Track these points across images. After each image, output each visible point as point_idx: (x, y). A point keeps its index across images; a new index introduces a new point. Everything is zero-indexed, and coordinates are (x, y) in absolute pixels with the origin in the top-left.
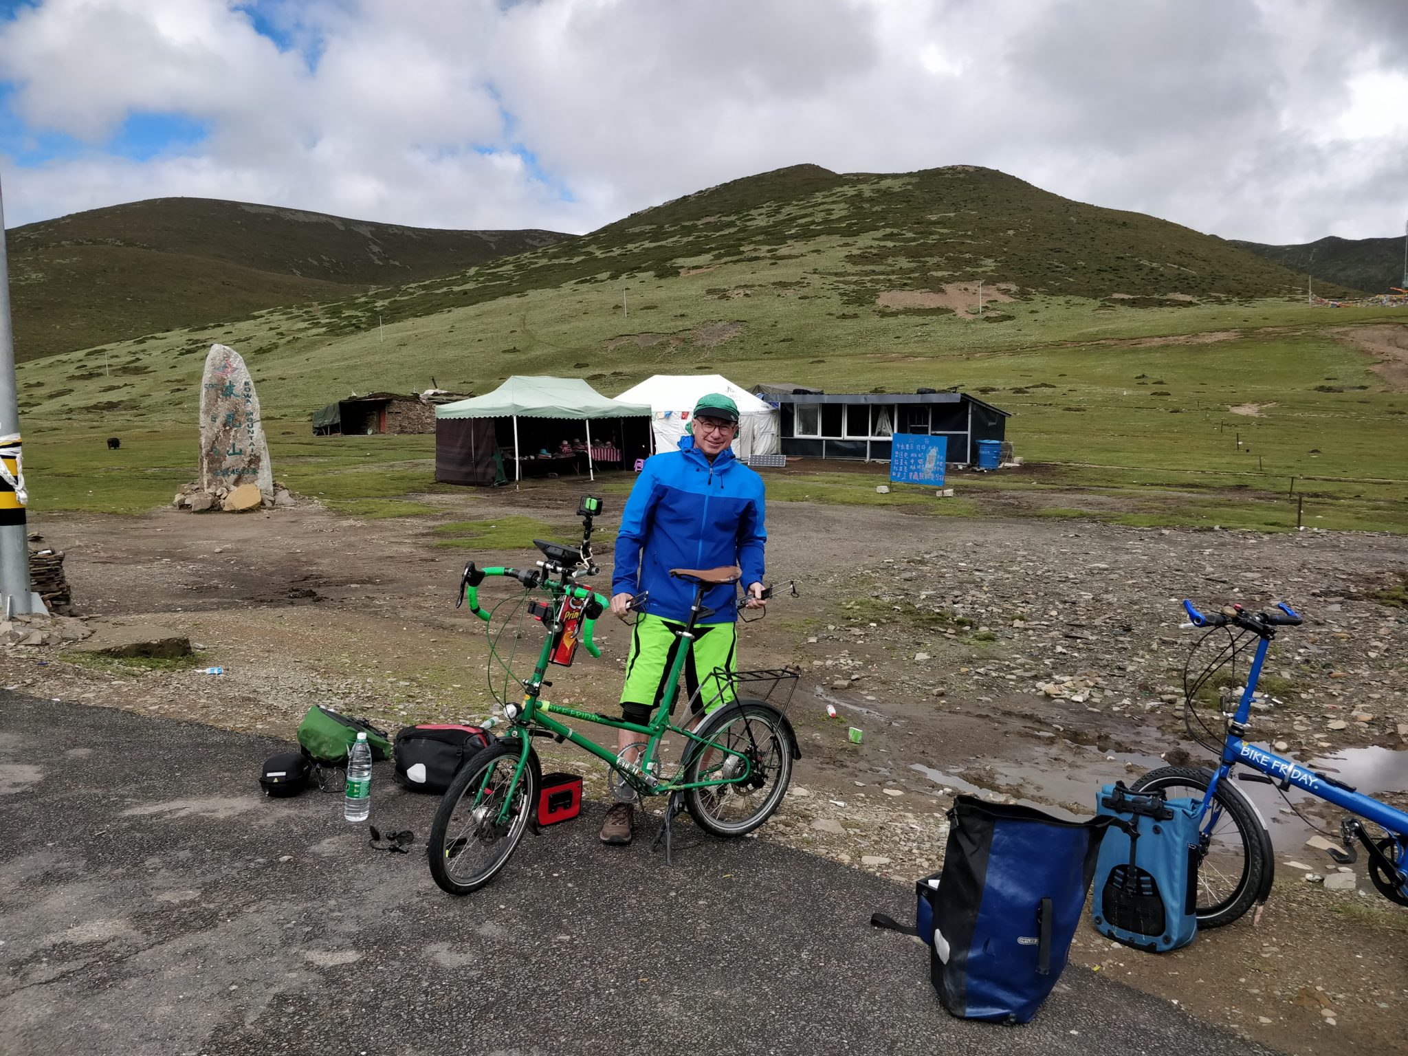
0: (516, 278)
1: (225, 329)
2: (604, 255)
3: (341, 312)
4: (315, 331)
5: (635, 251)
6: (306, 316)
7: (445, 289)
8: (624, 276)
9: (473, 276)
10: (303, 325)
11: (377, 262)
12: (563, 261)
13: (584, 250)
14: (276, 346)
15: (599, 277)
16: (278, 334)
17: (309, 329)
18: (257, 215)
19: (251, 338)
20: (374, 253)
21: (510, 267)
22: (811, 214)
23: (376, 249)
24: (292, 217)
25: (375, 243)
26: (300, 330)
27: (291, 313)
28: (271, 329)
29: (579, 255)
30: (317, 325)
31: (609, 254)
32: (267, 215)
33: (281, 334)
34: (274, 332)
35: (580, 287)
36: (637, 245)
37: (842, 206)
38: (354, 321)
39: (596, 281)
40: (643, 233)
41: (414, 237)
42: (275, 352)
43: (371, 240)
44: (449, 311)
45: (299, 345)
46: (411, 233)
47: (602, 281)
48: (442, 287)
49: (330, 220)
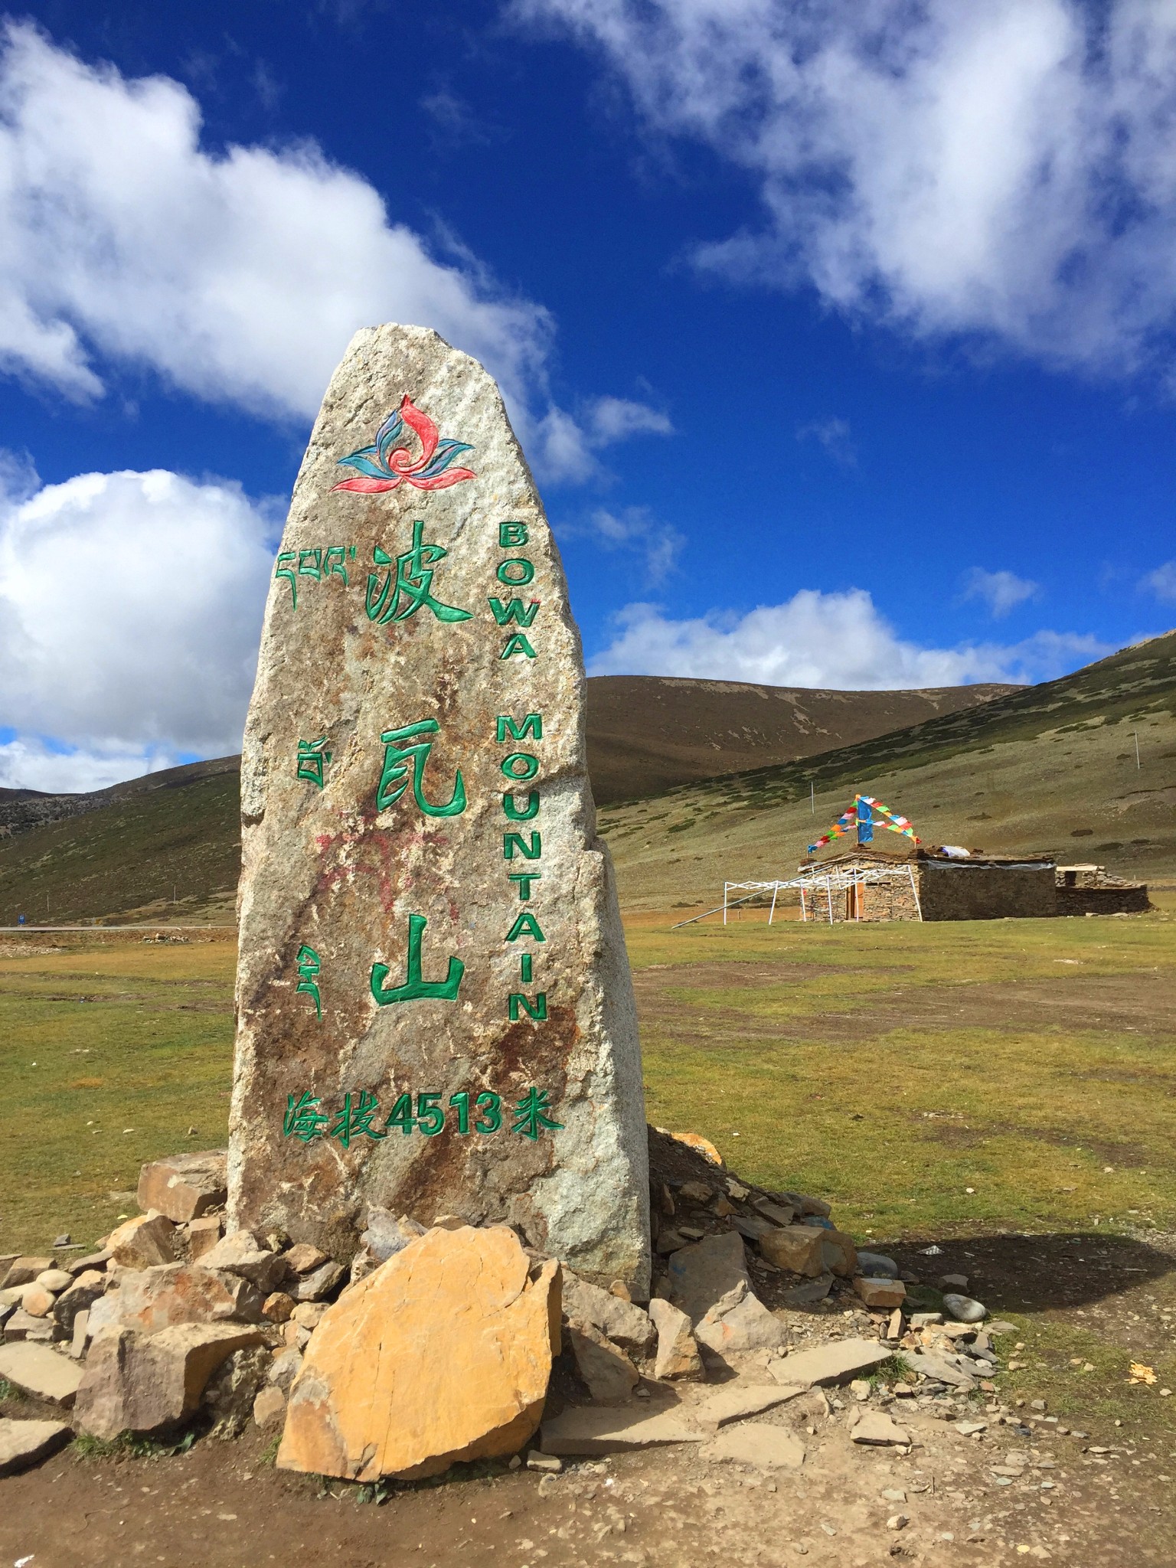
0: (973, 734)
1: (639, 807)
2: (1088, 700)
3: (764, 784)
4: (735, 805)
5: (1132, 691)
6: (725, 791)
7: (885, 752)
8: (1126, 720)
9: (919, 735)
10: (722, 800)
11: (803, 731)
12: (1033, 710)
13: (1062, 695)
14: (691, 823)
15: (1090, 722)
16: (695, 809)
17: (730, 803)
18: (678, 689)
19: (667, 815)
20: (800, 722)
21: (965, 722)
23: (801, 717)
24: (713, 688)
25: (801, 711)
26: (719, 805)
27: (710, 787)
28: (687, 805)
29: (1053, 702)
30: (739, 799)
31: (1096, 698)
32: (687, 688)
33: (699, 810)
34: (690, 809)
35: (1062, 736)
36: (1135, 684)
38: (780, 793)
39: (1087, 728)
40: (1140, 670)
41: (844, 701)
42: (691, 829)
43: (797, 707)
44: (894, 775)
45: (717, 820)
46: (840, 697)
47: (1095, 727)
48: (881, 750)
49: (752, 689)
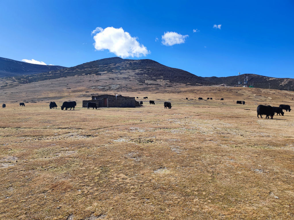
0: (62, 74)
5: (87, 70)
7: (45, 75)
8: (89, 74)
22: (122, 66)
31: (82, 70)
37: (128, 65)
39: (83, 75)
40: (87, 67)
